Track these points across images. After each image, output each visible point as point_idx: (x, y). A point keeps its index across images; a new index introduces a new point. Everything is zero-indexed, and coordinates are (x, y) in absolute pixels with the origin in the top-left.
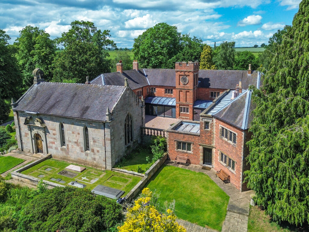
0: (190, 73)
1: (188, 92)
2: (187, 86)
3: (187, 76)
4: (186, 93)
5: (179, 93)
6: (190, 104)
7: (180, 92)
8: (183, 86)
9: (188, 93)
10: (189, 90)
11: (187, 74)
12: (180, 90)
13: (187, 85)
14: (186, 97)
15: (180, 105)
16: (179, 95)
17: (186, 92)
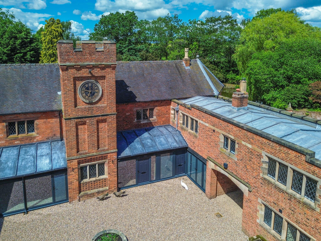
0: (107, 69)
1: (104, 121)
2: (99, 108)
3: (97, 78)
4: (98, 125)
5: (77, 129)
6: (110, 151)
7: (80, 127)
8: (89, 109)
9: (101, 125)
10: (105, 117)
11: (97, 72)
12: (79, 120)
13: (99, 105)
14: (98, 136)
15: (79, 163)
16: (77, 135)
17: (98, 122)
